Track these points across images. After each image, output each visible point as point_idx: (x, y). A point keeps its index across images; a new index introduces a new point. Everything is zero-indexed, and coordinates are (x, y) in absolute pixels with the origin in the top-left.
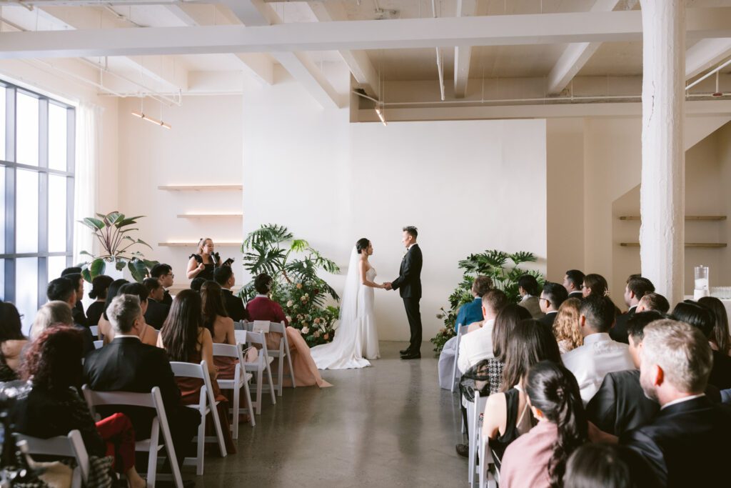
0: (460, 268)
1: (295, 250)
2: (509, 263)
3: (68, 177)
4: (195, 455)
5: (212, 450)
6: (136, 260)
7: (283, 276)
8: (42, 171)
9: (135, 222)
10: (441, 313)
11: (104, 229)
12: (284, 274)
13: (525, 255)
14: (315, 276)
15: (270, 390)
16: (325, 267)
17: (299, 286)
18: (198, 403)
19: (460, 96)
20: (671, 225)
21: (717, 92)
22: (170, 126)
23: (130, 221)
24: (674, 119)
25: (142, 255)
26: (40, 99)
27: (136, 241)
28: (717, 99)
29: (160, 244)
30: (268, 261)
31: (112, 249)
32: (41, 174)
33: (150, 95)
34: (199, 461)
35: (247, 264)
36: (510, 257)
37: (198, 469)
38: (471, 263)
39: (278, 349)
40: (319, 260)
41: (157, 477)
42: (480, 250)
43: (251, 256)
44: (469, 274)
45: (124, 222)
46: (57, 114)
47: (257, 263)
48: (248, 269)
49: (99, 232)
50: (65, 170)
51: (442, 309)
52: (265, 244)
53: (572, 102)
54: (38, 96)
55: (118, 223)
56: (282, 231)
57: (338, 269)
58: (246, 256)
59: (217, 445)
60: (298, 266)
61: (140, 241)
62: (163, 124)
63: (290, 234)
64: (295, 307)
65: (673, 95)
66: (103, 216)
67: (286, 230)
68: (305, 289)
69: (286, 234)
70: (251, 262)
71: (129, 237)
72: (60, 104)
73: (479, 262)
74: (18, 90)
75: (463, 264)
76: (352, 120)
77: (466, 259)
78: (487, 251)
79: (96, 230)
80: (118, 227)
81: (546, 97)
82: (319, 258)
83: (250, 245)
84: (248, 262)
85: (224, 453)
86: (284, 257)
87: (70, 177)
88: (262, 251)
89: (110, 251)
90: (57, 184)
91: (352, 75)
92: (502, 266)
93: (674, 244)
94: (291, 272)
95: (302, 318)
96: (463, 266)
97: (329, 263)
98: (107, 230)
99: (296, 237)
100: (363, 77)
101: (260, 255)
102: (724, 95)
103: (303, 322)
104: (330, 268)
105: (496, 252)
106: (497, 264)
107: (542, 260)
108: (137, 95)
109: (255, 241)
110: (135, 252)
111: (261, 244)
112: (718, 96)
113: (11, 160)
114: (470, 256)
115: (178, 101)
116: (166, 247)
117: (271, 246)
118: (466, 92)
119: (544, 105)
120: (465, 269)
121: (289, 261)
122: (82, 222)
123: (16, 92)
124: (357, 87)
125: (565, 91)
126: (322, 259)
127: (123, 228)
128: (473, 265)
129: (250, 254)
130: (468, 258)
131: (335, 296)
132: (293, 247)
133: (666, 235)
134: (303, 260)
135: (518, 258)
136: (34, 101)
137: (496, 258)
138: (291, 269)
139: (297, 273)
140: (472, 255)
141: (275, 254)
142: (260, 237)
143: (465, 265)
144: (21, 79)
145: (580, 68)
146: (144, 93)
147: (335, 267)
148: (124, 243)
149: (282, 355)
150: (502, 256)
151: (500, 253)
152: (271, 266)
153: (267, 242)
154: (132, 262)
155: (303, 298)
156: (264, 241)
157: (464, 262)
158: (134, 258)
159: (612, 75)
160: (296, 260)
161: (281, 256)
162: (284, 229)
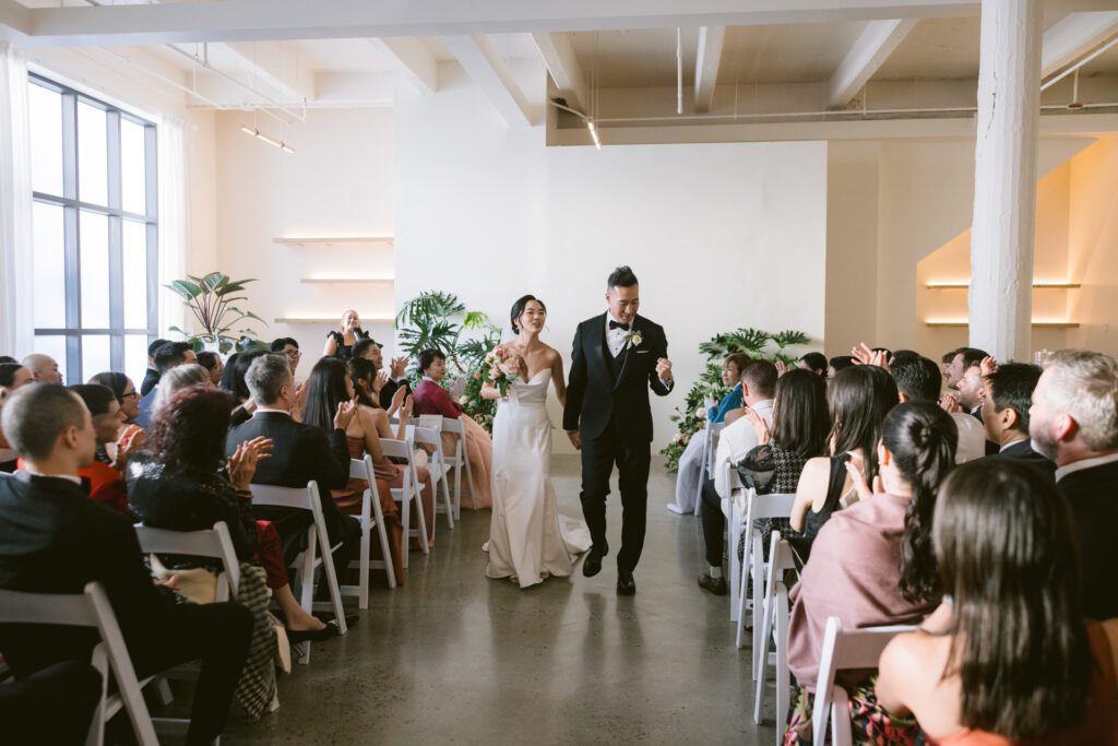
0: (701, 353)
1: (469, 327)
2: (771, 346)
3: (148, 223)
4: (357, 583)
5: (378, 580)
6: (246, 341)
7: (452, 363)
8: (114, 214)
9: (241, 288)
10: (676, 413)
11: (200, 297)
12: (455, 360)
13: (793, 335)
15: (446, 510)
17: (477, 376)
18: (360, 514)
19: (702, 110)
20: (1015, 277)
21: (1075, 101)
22: (293, 150)
23: (235, 287)
24: (1023, 125)
25: (253, 333)
26: (107, 111)
27: (246, 314)
28: (1074, 112)
29: (277, 321)
30: (432, 340)
31: (211, 325)
32: (112, 218)
33: (262, 108)
34: (362, 591)
35: (403, 344)
36: (773, 337)
37: (361, 601)
38: (716, 347)
39: (454, 455)
41: (314, 606)
42: (730, 328)
43: (409, 333)
44: (714, 362)
45: (228, 287)
46: (132, 134)
47: (419, 343)
48: (406, 350)
49: (193, 302)
50: (144, 214)
51: (677, 409)
52: (428, 317)
53: (864, 118)
54: (104, 107)
55: (219, 290)
56: (450, 301)
58: (403, 332)
59: (384, 573)
60: (474, 349)
61: (250, 315)
62: (283, 145)
63: (460, 305)
64: (472, 403)
65: (1023, 91)
66: (198, 280)
67: (455, 299)
69: (456, 305)
70: (410, 341)
71: (235, 309)
72: (136, 120)
73: (729, 345)
74: (79, 97)
75: (705, 348)
76: (549, 143)
77: (710, 341)
78: (740, 329)
79: (190, 298)
80: (220, 294)
81: (827, 110)
83: (407, 318)
84: (405, 340)
85: (393, 584)
86: (456, 335)
87: (152, 224)
88: (424, 327)
89: (209, 328)
90: (134, 233)
91: (549, 76)
92: (761, 349)
93: (1018, 303)
94: (464, 356)
96: (706, 350)
98: (205, 299)
99: (469, 309)
100: (565, 80)
101: (421, 331)
102: (1085, 106)
105: (752, 331)
106: (753, 347)
107: (817, 342)
108: (242, 108)
109: (415, 313)
110: (245, 329)
111: (423, 317)
112: (1077, 108)
113: (72, 196)
114: (715, 337)
115: (302, 115)
116: (284, 325)
117: (437, 321)
118: (711, 103)
119: (823, 123)
120: (708, 355)
121: (461, 341)
122: (169, 287)
123: (76, 100)
124: (556, 96)
125: (854, 102)
127: (227, 296)
128: (720, 349)
129: (407, 330)
130: (713, 339)
132: (467, 321)
133: (1008, 291)
134: (482, 340)
135: (784, 340)
136: (101, 114)
137: (753, 339)
138: (465, 352)
139: (472, 358)
140: (718, 335)
141: (441, 331)
142: (420, 308)
143: (708, 349)
144: (84, 81)
145: (879, 66)
146: (252, 105)
148: (228, 318)
149: (459, 465)
150: (761, 337)
151: (758, 333)
153: (431, 315)
154: (240, 343)
156: (427, 313)
157: (707, 345)
158: (243, 338)
159: (921, 80)
160: (472, 340)
161: (450, 333)
162: (453, 298)
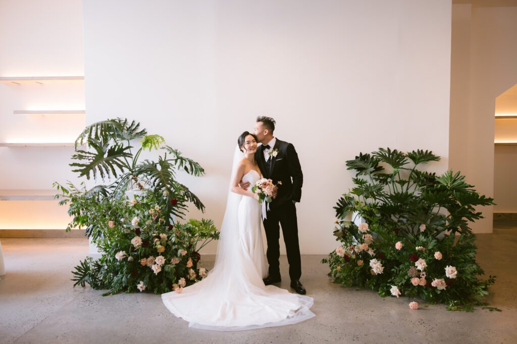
0: (348, 169)
2: (410, 164)
13: (424, 153)
14: (173, 181)
16: (186, 168)
30: (107, 161)
35: (74, 164)
38: (361, 164)
40: (179, 160)
43: (84, 154)
44: (361, 177)
47: (92, 163)
52: (105, 140)
56: (134, 127)
57: (203, 170)
58: (77, 154)
60: (151, 169)
63: (143, 131)
69: (139, 130)
70: (82, 162)
77: (354, 159)
78: (381, 149)
83: (86, 141)
84: (78, 161)
86: (130, 156)
88: (100, 149)
94: (142, 175)
96: (352, 167)
97: (191, 163)
101: (97, 153)
104: (192, 171)
109: (93, 137)
114: (359, 156)
120: (355, 171)
121: (140, 162)
126: (182, 160)
128: (365, 166)
129: (82, 152)
130: (357, 157)
131: (199, 205)
132: (145, 144)
134: (157, 161)
135: (417, 158)
138: (142, 172)
140: (361, 154)
141: (117, 152)
143: (355, 166)
147: (198, 168)
152: (112, 167)
156: (104, 136)
157: (353, 162)
162: (136, 124)
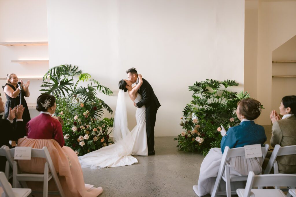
0: (190, 90)
1: (82, 81)
2: (222, 87)
13: (230, 82)
14: (95, 97)
16: (103, 91)
17: (82, 105)
30: (60, 88)
35: (42, 90)
36: (222, 83)
38: (197, 88)
40: (99, 87)
43: (47, 84)
44: (196, 95)
47: (52, 89)
56: (75, 69)
57: (112, 92)
60: (83, 91)
63: (80, 71)
64: (79, 120)
67: (77, 68)
68: (86, 107)
69: (78, 71)
70: (46, 88)
73: (202, 87)
75: (191, 88)
77: (193, 85)
78: (207, 80)
82: (99, 86)
86: (72, 85)
88: (56, 81)
92: (218, 89)
95: (84, 128)
97: (106, 89)
99: (84, 72)
101: (54, 83)
103: (85, 131)
104: (107, 92)
105: (212, 80)
106: (215, 87)
107: (241, 85)
111: (56, 76)
114: (196, 83)
117: (64, 78)
120: (193, 92)
126: (101, 86)
128: (199, 89)
130: (194, 84)
131: (110, 110)
132: (81, 78)
134: (86, 87)
137: (214, 84)
139: (82, 96)
140: (197, 82)
142: (56, 71)
143: (193, 89)
147: (110, 91)
150: (217, 83)
152: (62, 91)
155: (85, 114)
157: (192, 87)
160: (81, 87)
161: (70, 84)
